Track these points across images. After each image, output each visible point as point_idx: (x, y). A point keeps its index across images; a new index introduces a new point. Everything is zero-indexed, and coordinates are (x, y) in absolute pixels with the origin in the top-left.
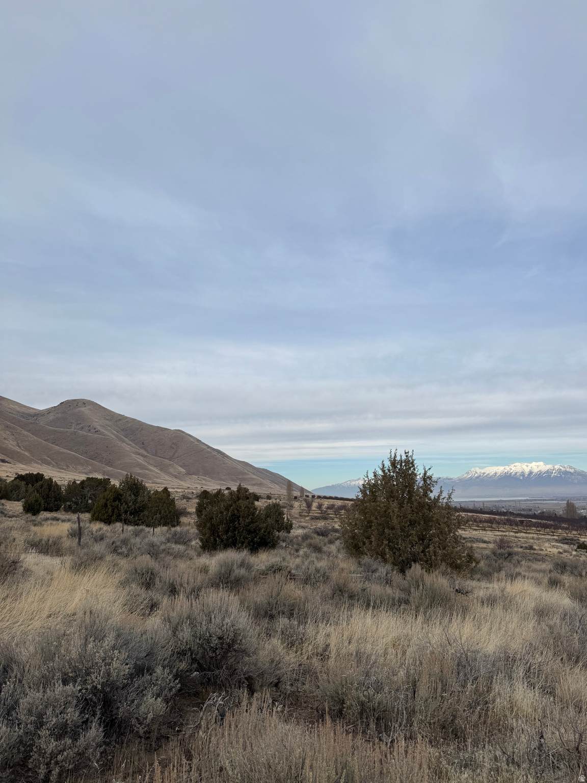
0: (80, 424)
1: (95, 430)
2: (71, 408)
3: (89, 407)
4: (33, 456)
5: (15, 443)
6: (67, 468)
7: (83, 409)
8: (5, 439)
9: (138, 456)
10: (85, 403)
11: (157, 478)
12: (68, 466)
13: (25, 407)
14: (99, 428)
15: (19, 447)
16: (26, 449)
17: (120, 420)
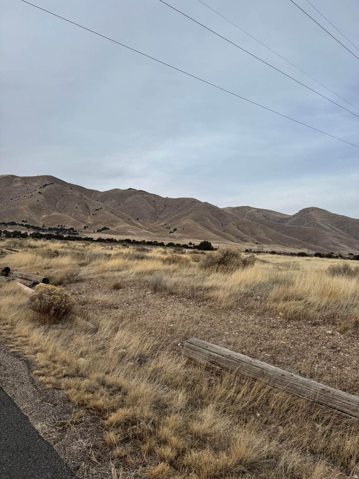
0: (309, 221)
1: (316, 225)
2: (305, 213)
3: (315, 212)
4: (273, 241)
5: (265, 235)
6: (289, 246)
7: (311, 213)
8: (260, 233)
9: (335, 239)
10: (313, 209)
11: (343, 250)
12: (290, 245)
13: (284, 215)
14: (319, 223)
15: (267, 236)
16: (270, 238)
17: (334, 217)
